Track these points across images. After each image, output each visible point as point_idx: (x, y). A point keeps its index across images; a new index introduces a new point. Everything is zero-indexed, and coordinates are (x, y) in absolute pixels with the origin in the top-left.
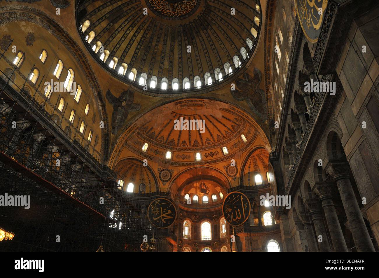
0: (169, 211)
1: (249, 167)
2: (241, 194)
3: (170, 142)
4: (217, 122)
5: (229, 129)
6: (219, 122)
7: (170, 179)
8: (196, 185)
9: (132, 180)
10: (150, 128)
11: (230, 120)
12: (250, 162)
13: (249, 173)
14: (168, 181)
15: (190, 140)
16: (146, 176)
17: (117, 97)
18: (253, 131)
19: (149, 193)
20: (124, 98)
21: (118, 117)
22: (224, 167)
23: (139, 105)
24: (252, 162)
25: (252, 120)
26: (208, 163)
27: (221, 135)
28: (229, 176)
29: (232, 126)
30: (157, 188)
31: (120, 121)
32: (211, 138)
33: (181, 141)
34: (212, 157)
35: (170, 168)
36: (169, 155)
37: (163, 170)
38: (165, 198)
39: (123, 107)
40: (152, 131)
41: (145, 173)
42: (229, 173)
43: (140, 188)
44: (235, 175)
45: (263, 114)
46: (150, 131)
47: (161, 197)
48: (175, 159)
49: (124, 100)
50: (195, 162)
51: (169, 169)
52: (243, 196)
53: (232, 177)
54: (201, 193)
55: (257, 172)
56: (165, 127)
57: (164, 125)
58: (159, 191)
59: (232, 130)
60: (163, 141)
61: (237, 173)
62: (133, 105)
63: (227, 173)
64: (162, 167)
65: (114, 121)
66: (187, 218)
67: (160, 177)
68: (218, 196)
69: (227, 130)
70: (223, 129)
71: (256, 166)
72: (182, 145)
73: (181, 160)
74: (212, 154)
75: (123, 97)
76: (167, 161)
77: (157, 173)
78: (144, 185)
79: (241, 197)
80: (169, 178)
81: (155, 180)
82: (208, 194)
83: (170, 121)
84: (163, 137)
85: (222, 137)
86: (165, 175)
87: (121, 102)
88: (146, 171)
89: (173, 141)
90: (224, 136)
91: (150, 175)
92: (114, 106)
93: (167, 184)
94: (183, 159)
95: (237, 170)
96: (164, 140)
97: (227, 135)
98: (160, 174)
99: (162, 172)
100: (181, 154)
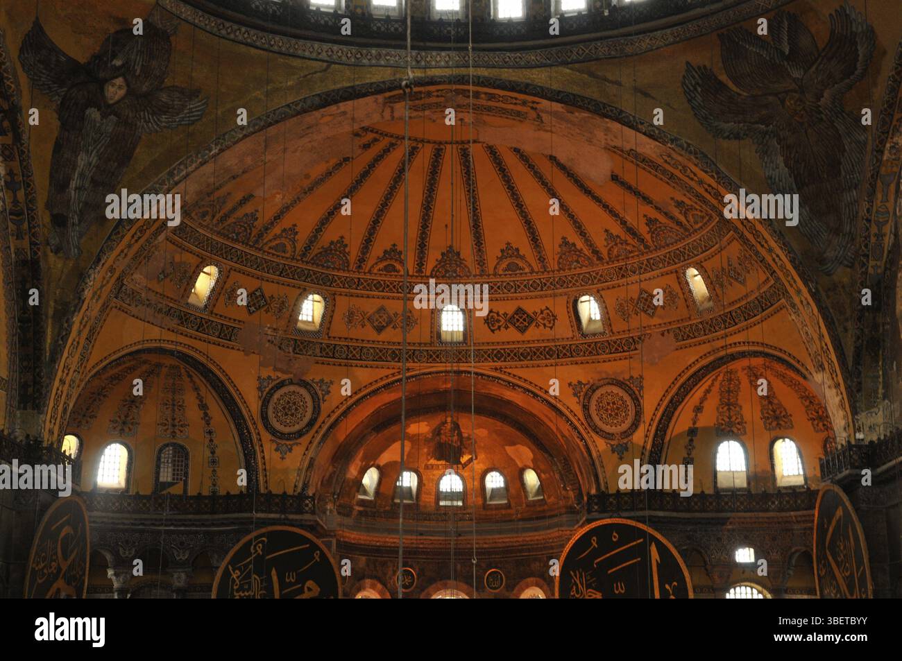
0: (310, 583)
1: (698, 409)
2: (653, 538)
3: (327, 251)
4: (576, 190)
5: (632, 231)
6: (588, 192)
7: (311, 424)
8: (421, 428)
9: (123, 430)
10: (238, 196)
11: (647, 200)
12: (708, 391)
13: (692, 432)
14: (300, 434)
15: (422, 247)
16: (193, 413)
17: (82, 58)
18: (755, 281)
19: (205, 493)
20: (118, 63)
21: (82, 160)
22: (576, 388)
23: (194, 93)
24: (716, 389)
25: (773, 244)
26: (498, 355)
27: (580, 244)
28: (597, 430)
29: (650, 222)
31: (93, 181)
32: (526, 249)
33: (377, 250)
34: (522, 330)
35: (314, 374)
36: (311, 309)
37: (281, 384)
38: (292, 523)
39: (108, 109)
40: (248, 208)
41: (190, 399)
42: (596, 419)
43: (158, 467)
44: (627, 434)
45: (837, 231)
46: (234, 209)
47: (274, 522)
48: (339, 328)
49: (117, 73)
50: (436, 346)
51: (308, 378)
52: (662, 549)
53: (607, 436)
54: (432, 461)
55: (728, 430)
56: (311, 189)
57: (306, 184)
58: (262, 490)
59: (648, 237)
60: (289, 248)
61: (635, 426)
62: (164, 97)
63: (588, 416)
64: (276, 369)
65: (59, 185)
66: (368, 582)
67: (264, 417)
68: (514, 479)
69: (616, 229)
70: (598, 224)
71: (729, 402)
72: (381, 266)
73: (369, 333)
74: (521, 320)
75: (114, 56)
76: (302, 341)
77: (252, 402)
78: (181, 454)
79: (654, 549)
80: (306, 420)
81: (241, 435)
82: (465, 465)
83: (340, 164)
84: (293, 230)
85: (587, 252)
86: (289, 409)
87: (102, 83)
88: (196, 389)
89: (339, 247)
90: (596, 252)
91: (217, 411)
93: (298, 451)
94: (380, 329)
95: (639, 413)
96: (294, 241)
97: (615, 251)
98: (265, 403)
99: (276, 396)
100: (369, 306)
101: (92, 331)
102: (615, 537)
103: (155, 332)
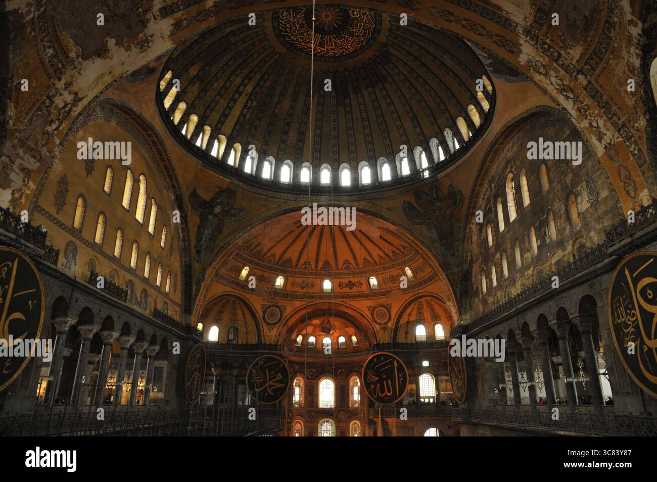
0: (279, 374)
2: (395, 359)
3: (285, 262)
4: (368, 241)
5: (387, 255)
6: (372, 242)
7: (280, 320)
8: (316, 322)
9: (217, 322)
10: (257, 243)
11: (392, 245)
12: (413, 308)
13: (408, 322)
14: (276, 324)
15: (317, 260)
16: (240, 316)
17: (208, 199)
18: (428, 271)
19: (244, 343)
20: (219, 201)
21: (206, 232)
22: (369, 308)
23: (242, 210)
24: (415, 308)
25: (433, 259)
26: (343, 297)
27: (370, 260)
28: (376, 322)
29: (393, 252)
30: (259, 336)
31: (209, 239)
32: (352, 262)
33: (302, 262)
34: (351, 288)
35: (281, 303)
36: (280, 281)
37: (270, 307)
38: (273, 354)
39: (215, 216)
40: (259, 248)
41: (239, 311)
42: (376, 318)
43: (229, 334)
44: (386, 323)
45: (453, 255)
46: (255, 248)
47: (267, 353)
48: (289, 288)
49: (219, 204)
50: (322, 294)
51: (278, 305)
52: (398, 362)
53: (380, 324)
54: (321, 333)
55: (420, 321)
56: (280, 241)
57: (279, 239)
58: (263, 343)
59: (392, 257)
60: (273, 261)
61: (389, 320)
62: (233, 211)
63: (373, 318)
64: (268, 302)
65: (199, 240)
66: (299, 374)
67: (264, 318)
68: (349, 339)
69: (382, 254)
70: (376, 253)
71: (420, 313)
72: (303, 267)
73: (299, 289)
74: (350, 285)
75: (218, 199)
76: (277, 292)
77: (260, 313)
78: (236, 330)
79: (395, 362)
80: (278, 319)
81: (256, 323)
82: (332, 334)
84: (274, 255)
85: (372, 262)
86: (272, 315)
87: (214, 207)
88: (241, 308)
89: (289, 260)
90: (375, 262)
91: (248, 315)
92: (201, 215)
93: (275, 329)
94: (303, 288)
95: (390, 316)
96: (274, 259)
97: (382, 261)
98: (264, 313)
99: (268, 310)
100: (299, 280)
101: (208, 288)
102: (383, 358)
103: (228, 289)
